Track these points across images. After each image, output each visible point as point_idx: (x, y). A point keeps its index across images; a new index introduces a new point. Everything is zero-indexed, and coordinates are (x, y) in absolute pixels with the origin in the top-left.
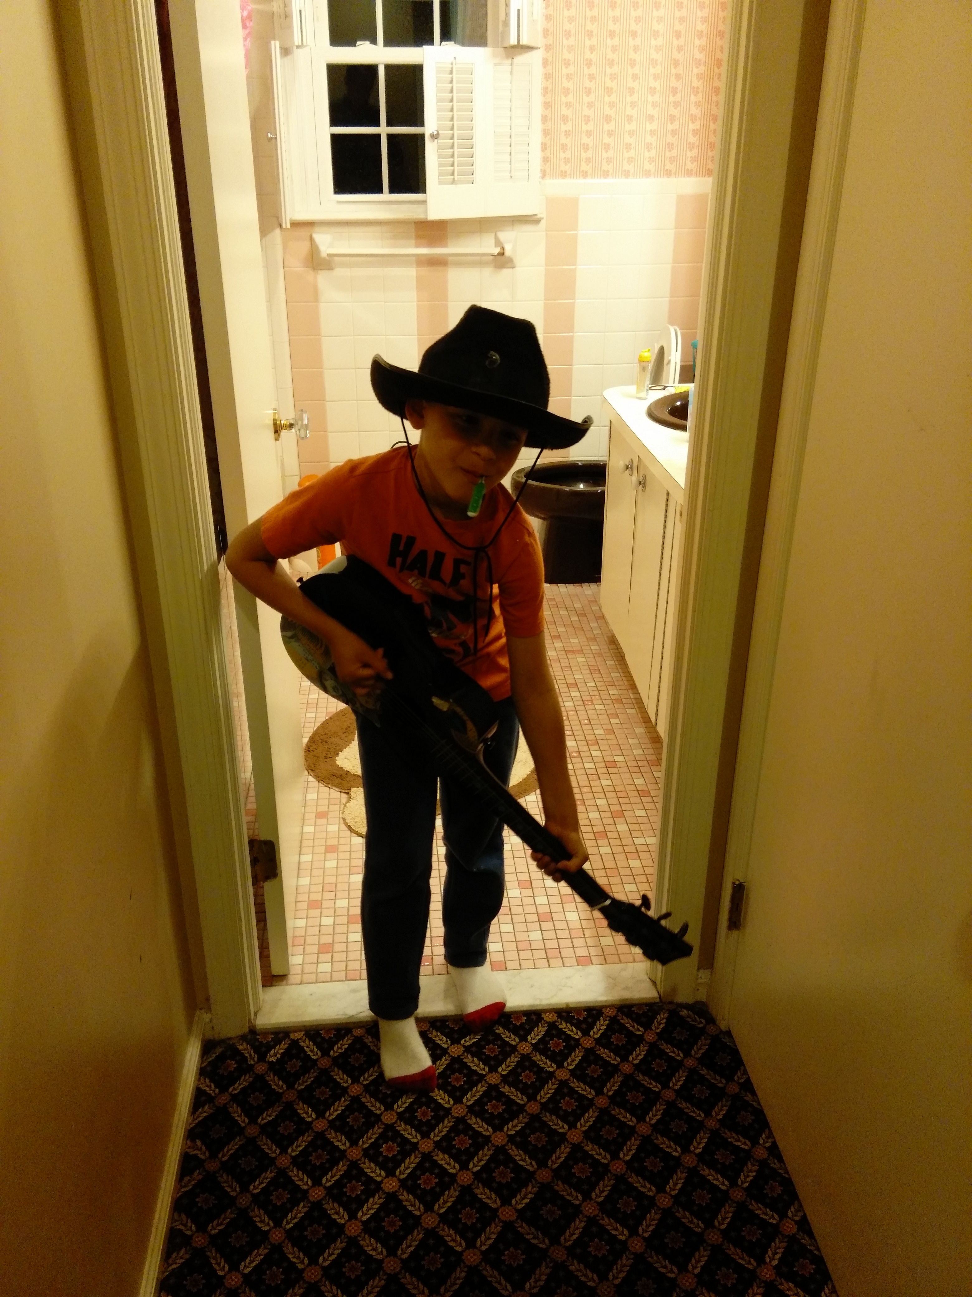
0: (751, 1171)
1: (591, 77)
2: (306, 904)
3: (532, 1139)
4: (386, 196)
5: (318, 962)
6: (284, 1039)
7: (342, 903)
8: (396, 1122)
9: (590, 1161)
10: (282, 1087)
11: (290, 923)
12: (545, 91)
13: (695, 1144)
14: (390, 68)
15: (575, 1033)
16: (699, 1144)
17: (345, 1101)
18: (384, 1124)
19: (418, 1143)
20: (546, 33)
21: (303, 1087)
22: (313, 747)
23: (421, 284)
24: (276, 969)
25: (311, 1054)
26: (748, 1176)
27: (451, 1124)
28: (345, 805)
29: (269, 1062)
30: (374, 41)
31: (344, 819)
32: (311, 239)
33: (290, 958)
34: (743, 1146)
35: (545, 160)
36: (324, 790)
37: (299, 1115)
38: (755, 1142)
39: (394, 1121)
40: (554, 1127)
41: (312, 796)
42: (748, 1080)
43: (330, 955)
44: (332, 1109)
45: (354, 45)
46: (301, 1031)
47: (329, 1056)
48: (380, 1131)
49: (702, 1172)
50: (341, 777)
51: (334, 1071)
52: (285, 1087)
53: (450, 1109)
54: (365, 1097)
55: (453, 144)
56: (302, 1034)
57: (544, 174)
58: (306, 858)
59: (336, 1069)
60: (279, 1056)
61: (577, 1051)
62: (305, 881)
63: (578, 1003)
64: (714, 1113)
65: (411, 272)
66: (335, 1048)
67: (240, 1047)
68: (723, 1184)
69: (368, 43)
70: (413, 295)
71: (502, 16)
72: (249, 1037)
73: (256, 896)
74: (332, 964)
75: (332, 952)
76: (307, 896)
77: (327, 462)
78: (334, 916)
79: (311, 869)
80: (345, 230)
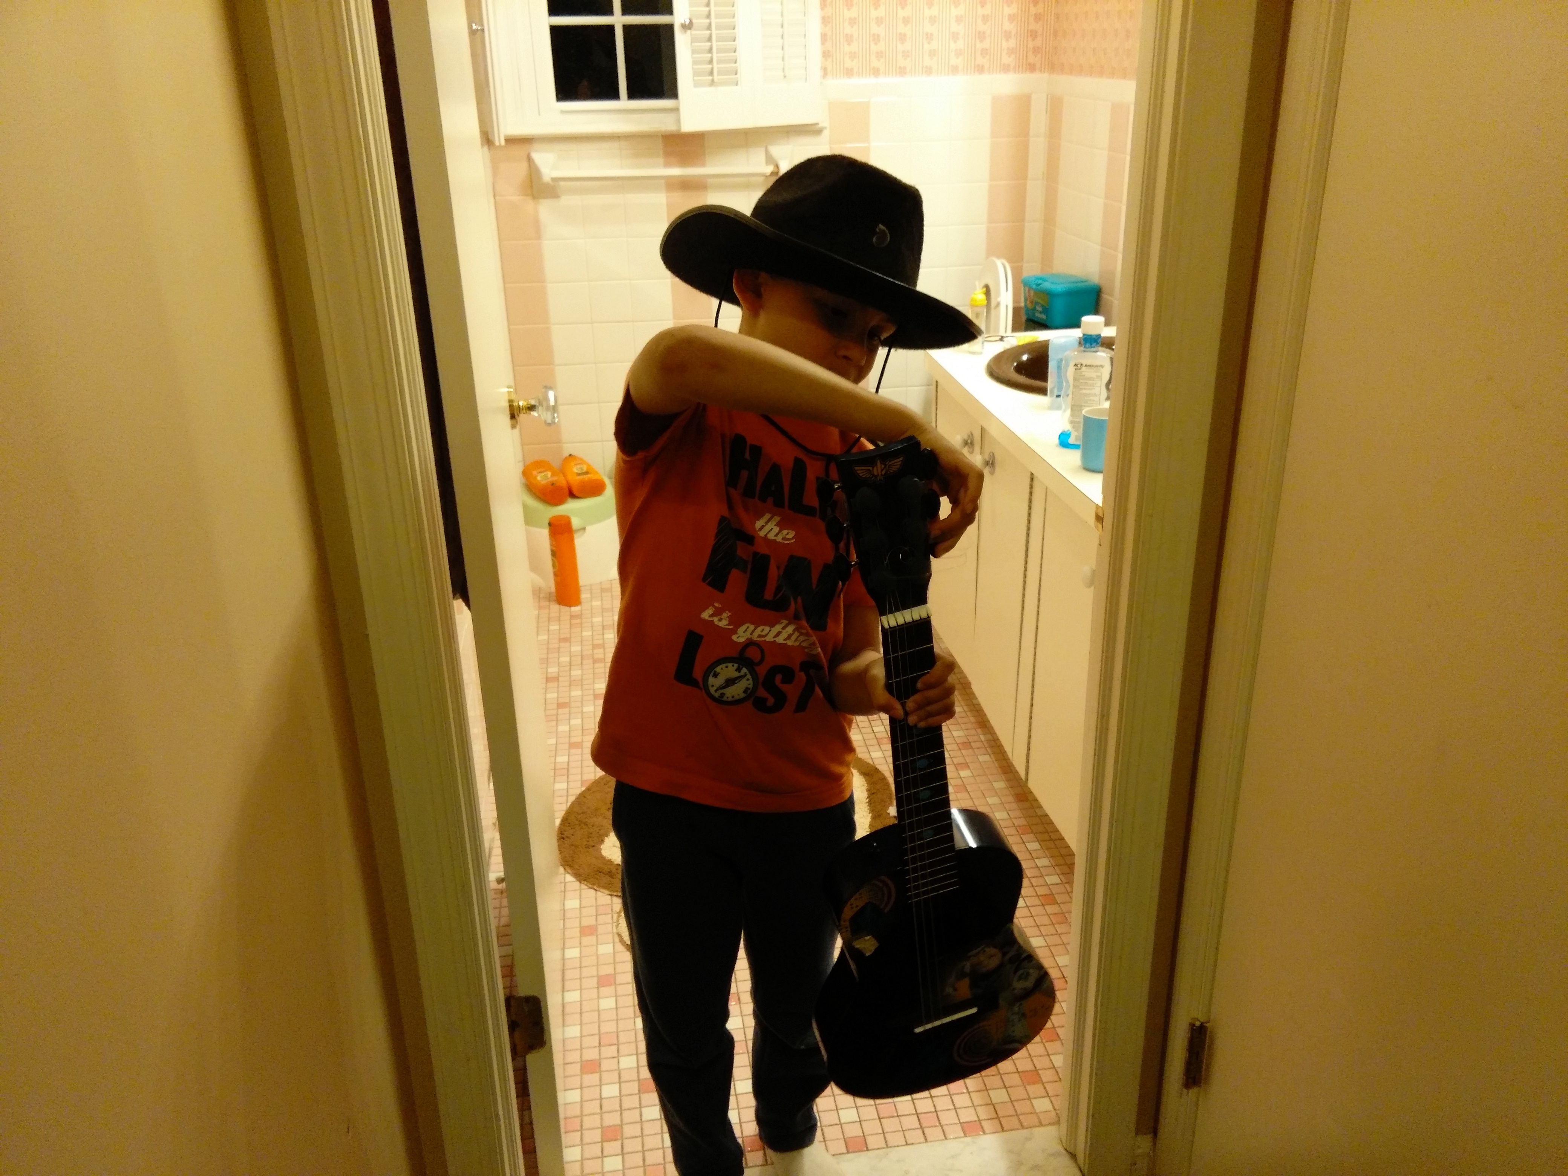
2: (578, 1066)
4: (624, 103)
5: (603, 1156)
7: (628, 1061)
11: (562, 1097)
22: (570, 832)
31: (621, 938)
32: (530, 159)
33: (564, 1150)
35: (826, 55)
36: (589, 895)
41: (572, 903)
43: (619, 1143)
50: (610, 874)
55: (711, 35)
57: (825, 72)
62: (573, 1031)
65: (660, 199)
74: (623, 1158)
75: (622, 1139)
76: (578, 1052)
77: (560, 443)
78: (620, 1083)
79: (581, 1013)
80: (573, 147)
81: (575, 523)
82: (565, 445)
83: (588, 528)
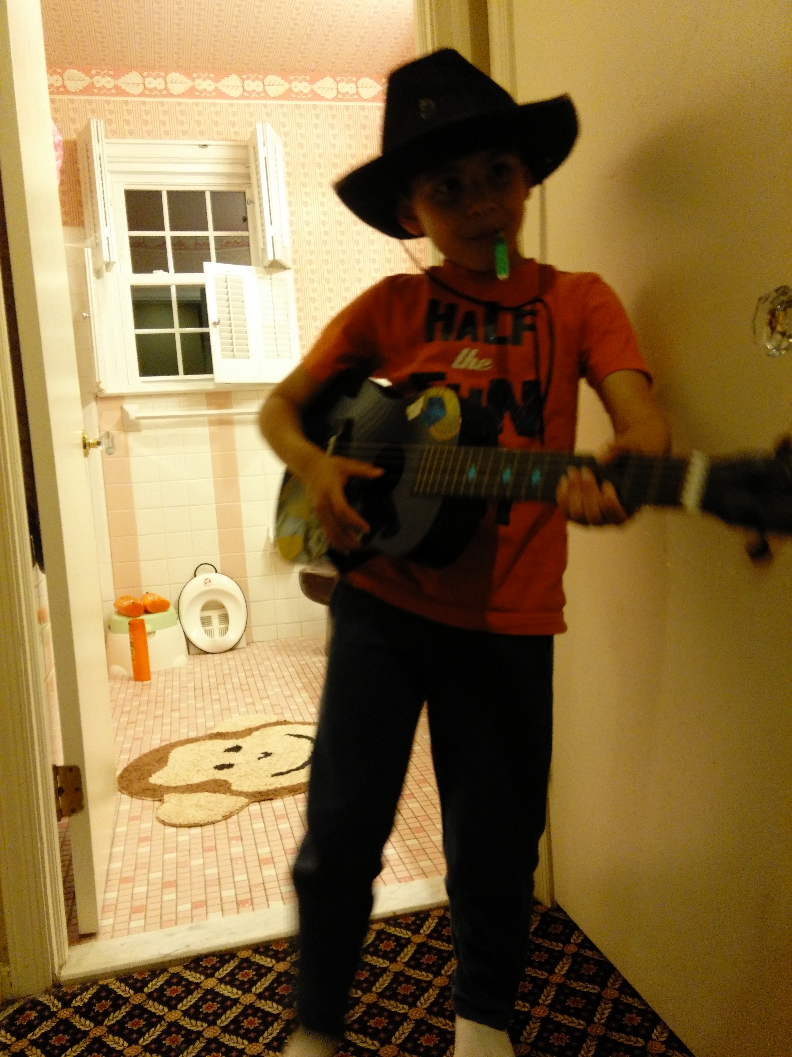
0: (605, 1009)
1: (331, 290)
2: (118, 881)
3: (371, 1023)
4: (181, 376)
5: (130, 920)
6: (92, 986)
7: (156, 875)
8: (220, 1034)
9: (435, 1031)
10: (89, 1026)
11: (100, 897)
12: (298, 300)
13: (543, 997)
14: (180, 288)
15: (404, 934)
16: (547, 997)
17: (161, 1026)
18: (207, 1039)
19: (245, 1048)
20: (294, 261)
21: (113, 1022)
22: (127, 774)
23: (213, 439)
24: (84, 929)
25: (122, 994)
26: (604, 1014)
27: (282, 1026)
28: (158, 808)
29: (74, 1007)
30: (166, 269)
31: (158, 819)
32: (122, 408)
33: (99, 922)
34: (593, 991)
36: (137, 803)
37: (108, 1047)
38: (603, 986)
39: (216, 1035)
40: (393, 1010)
41: (125, 806)
42: (586, 940)
43: (143, 914)
44: (147, 1035)
45: (152, 273)
46: (111, 977)
47: (143, 992)
48: (203, 1045)
49: (555, 1019)
50: (154, 790)
51: (148, 1004)
52: (92, 1025)
53: (280, 1014)
54: (184, 1020)
55: (231, 330)
56: (111, 980)
58: (118, 849)
59: (151, 1002)
60: (86, 1001)
61: (409, 947)
62: (116, 865)
63: (403, 910)
64: (557, 971)
65: (205, 431)
66: (150, 985)
67: (41, 999)
68: (580, 1024)
69: (162, 271)
70: (208, 447)
71: (261, 245)
72: (53, 990)
73: (64, 883)
74: (145, 921)
75: (146, 911)
76: (119, 875)
77: (139, 586)
78: (148, 885)
79: (124, 856)
80: (149, 401)
81: (148, 628)
82: (143, 588)
83: (157, 632)
